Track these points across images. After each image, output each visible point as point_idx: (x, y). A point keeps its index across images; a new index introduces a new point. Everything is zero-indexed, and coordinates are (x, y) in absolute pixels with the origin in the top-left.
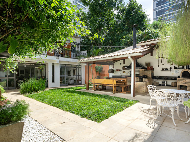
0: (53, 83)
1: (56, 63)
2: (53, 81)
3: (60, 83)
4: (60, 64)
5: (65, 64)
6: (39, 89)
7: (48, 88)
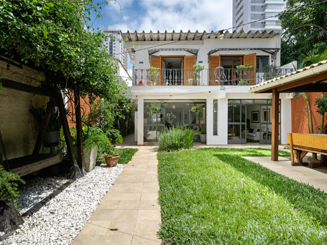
0: (215, 136)
1: (220, 99)
2: (215, 133)
3: (228, 136)
4: (229, 100)
5: (240, 100)
6: (181, 144)
7: (206, 145)
